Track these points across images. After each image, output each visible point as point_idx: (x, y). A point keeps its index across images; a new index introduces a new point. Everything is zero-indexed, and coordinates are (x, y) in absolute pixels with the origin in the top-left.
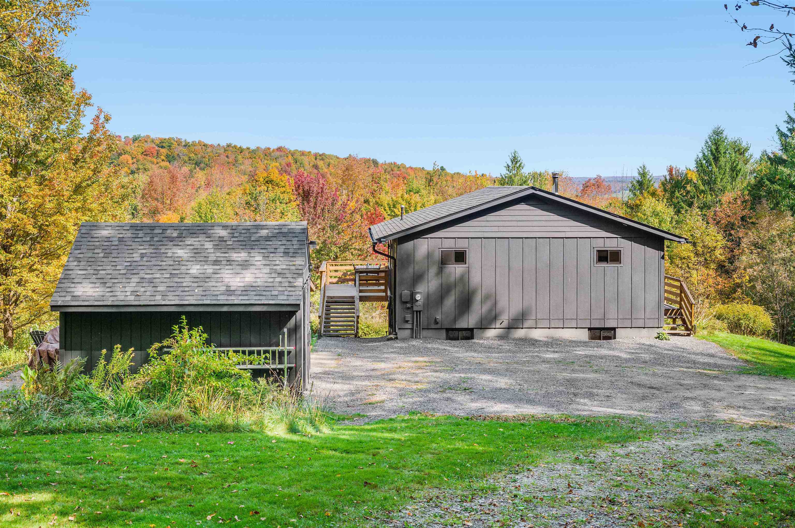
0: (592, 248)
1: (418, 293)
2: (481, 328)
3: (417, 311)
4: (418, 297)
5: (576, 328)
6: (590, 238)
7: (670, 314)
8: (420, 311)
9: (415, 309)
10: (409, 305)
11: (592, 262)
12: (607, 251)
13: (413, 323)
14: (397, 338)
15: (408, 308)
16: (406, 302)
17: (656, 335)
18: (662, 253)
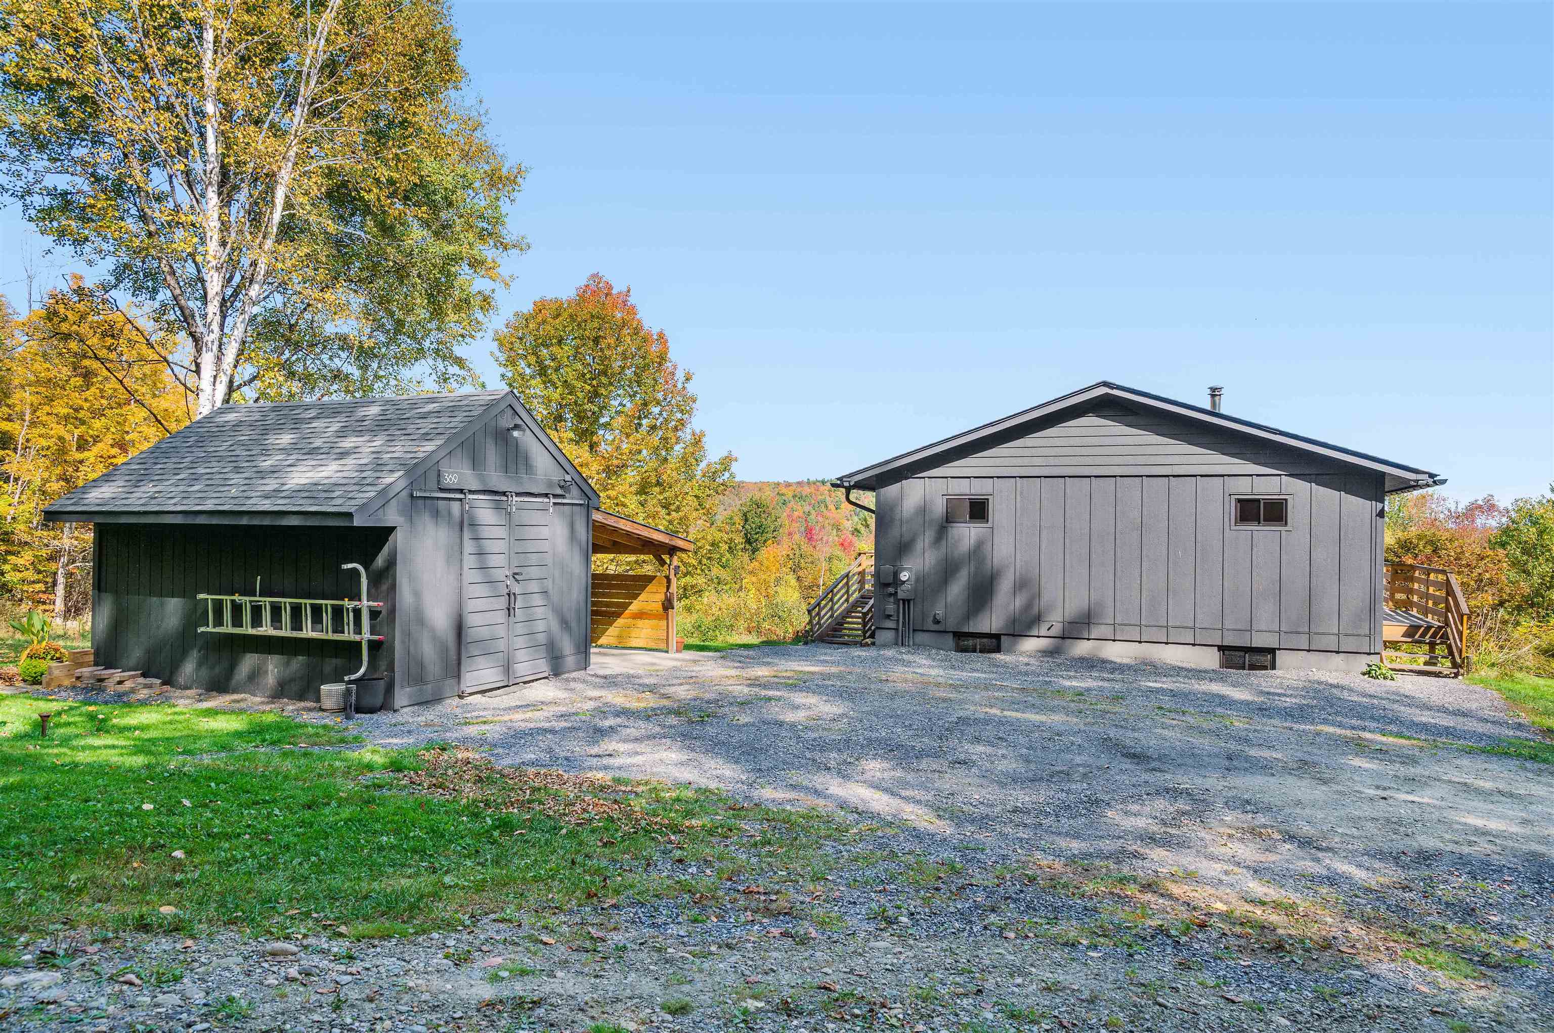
0: (1227, 495)
1: (905, 569)
2: (1013, 635)
3: (904, 600)
4: (904, 576)
5: (1194, 645)
6: (1223, 476)
7: (1423, 635)
8: (909, 601)
9: (901, 595)
10: (891, 590)
11: (1226, 520)
12: (1258, 501)
13: (898, 621)
14: (873, 644)
15: (891, 595)
16: (888, 585)
17: (1365, 669)
18: (1380, 506)
